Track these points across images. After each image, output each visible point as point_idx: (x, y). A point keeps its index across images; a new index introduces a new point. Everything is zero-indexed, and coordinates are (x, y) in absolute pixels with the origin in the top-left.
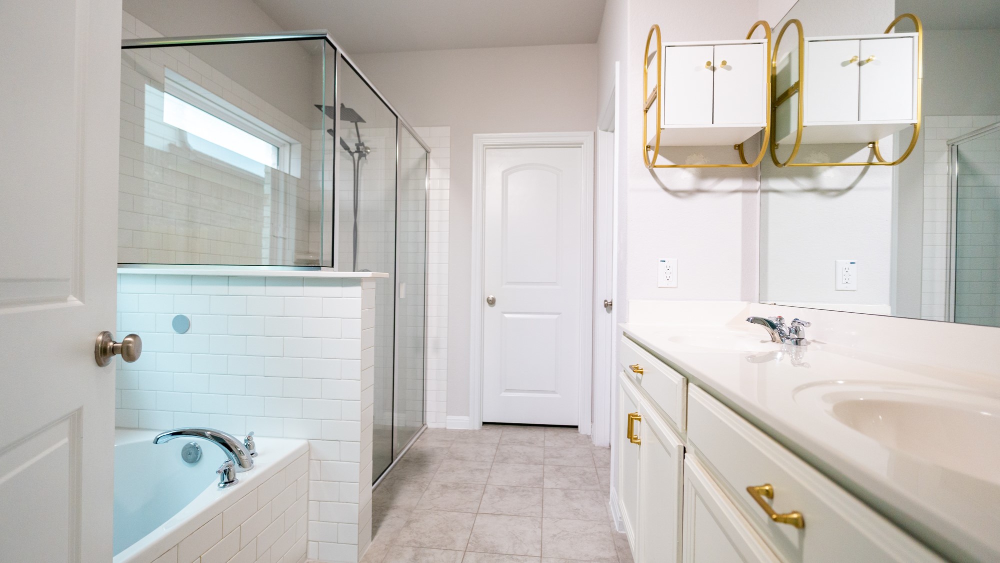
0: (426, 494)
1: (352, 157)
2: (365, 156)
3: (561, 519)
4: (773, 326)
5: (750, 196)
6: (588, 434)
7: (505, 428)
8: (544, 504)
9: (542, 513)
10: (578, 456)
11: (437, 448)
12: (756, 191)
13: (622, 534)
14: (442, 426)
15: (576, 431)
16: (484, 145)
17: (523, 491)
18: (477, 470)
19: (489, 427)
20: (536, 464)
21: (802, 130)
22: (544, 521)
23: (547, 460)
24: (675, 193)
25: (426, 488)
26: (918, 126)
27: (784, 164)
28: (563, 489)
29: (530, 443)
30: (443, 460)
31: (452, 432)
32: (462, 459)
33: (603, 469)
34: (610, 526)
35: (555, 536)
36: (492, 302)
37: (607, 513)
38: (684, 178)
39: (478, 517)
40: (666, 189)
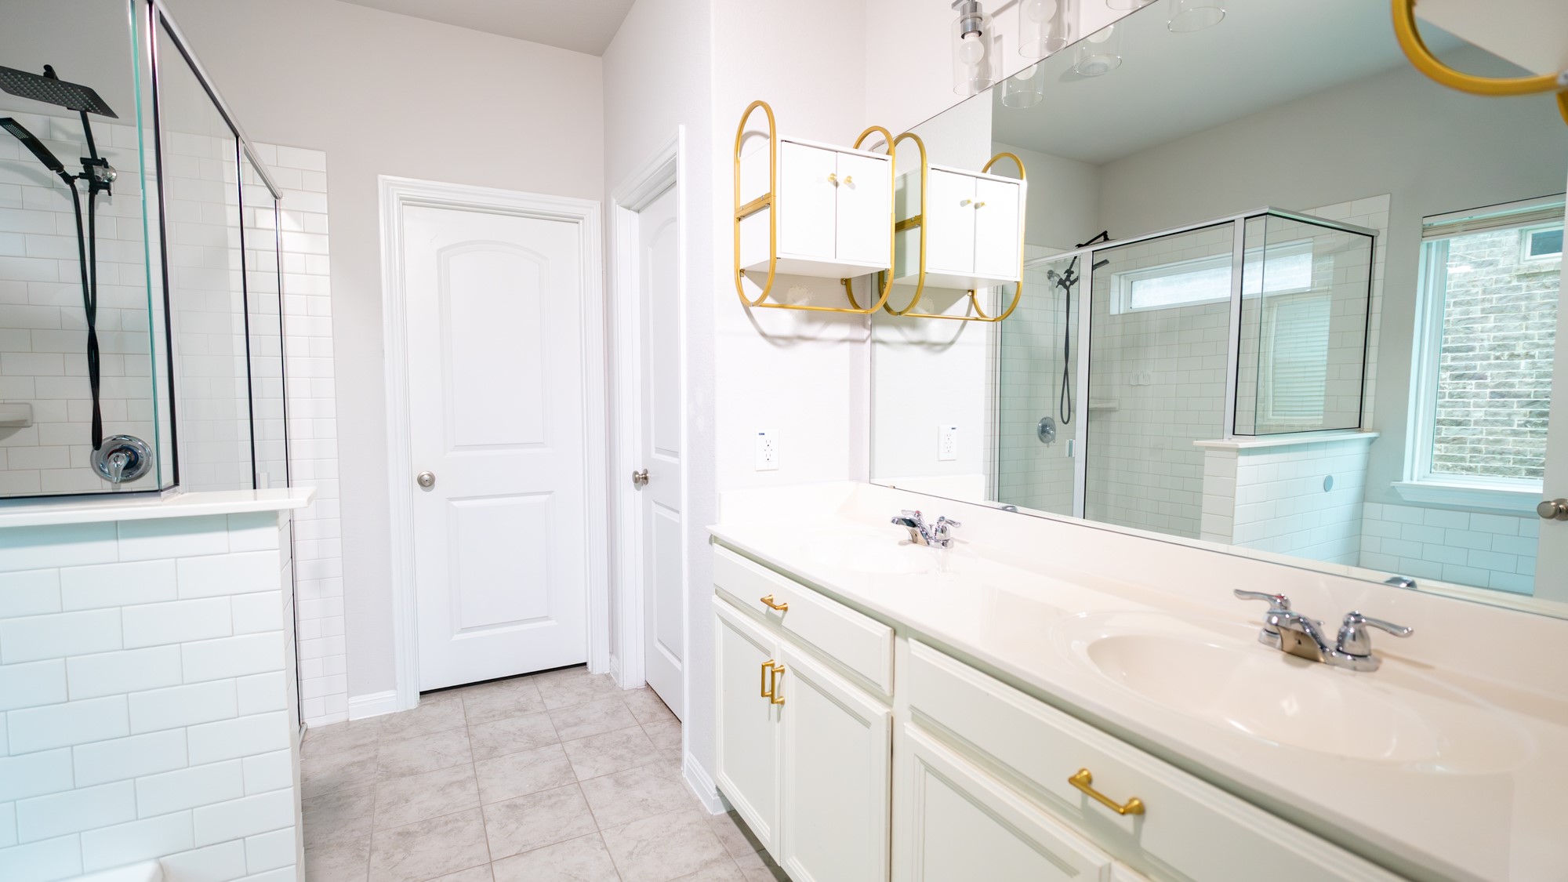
0: (376, 859)
1: (68, 187)
2: (107, 187)
3: (629, 824)
4: (911, 523)
5: (857, 346)
6: (606, 672)
7: (465, 692)
8: (592, 809)
9: (596, 823)
10: (606, 713)
11: (352, 764)
12: (864, 341)
13: (718, 816)
14: (340, 718)
15: (584, 671)
16: (401, 199)
17: (550, 797)
18: (451, 784)
19: (433, 698)
20: (548, 744)
21: (924, 277)
22: (605, 836)
23: (562, 733)
24: (772, 339)
25: (368, 849)
26: (1021, 284)
27: (900, 313)
28: (609, 775)
29: (520, 710)
30: (374, 785)
31: (365, 725)
32: (413, 772)
33: (651, 724)
34: (699, 810)
35: (631, 853)
36: (426, 483)
37: (687, 791)
38: (783, 321)
39: (497, 868)
40: (763, 335)
